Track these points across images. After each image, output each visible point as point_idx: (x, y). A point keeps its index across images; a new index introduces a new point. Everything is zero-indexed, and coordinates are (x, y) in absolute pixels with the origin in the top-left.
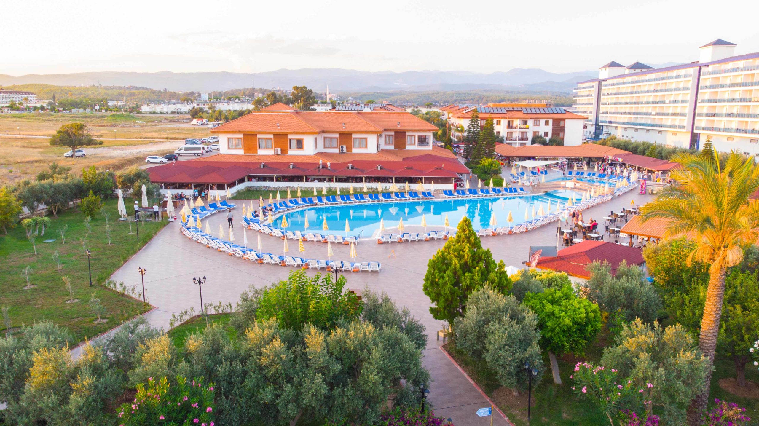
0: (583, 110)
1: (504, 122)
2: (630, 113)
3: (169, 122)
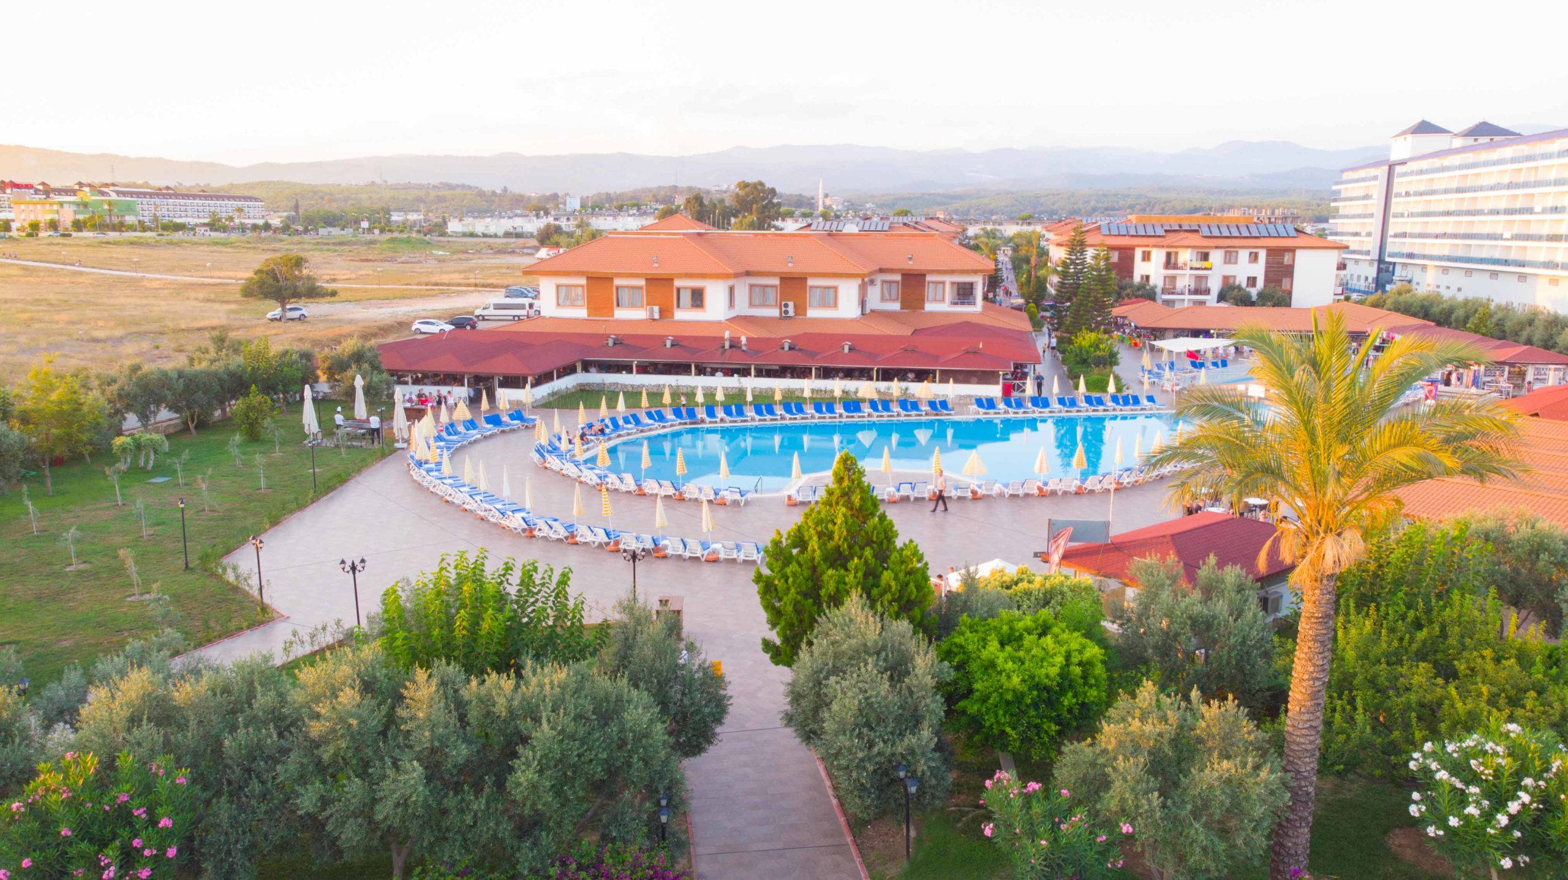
0: (1352, 230)
1: (1158, 256)
2: (1454, 236)
3: (494, 254)
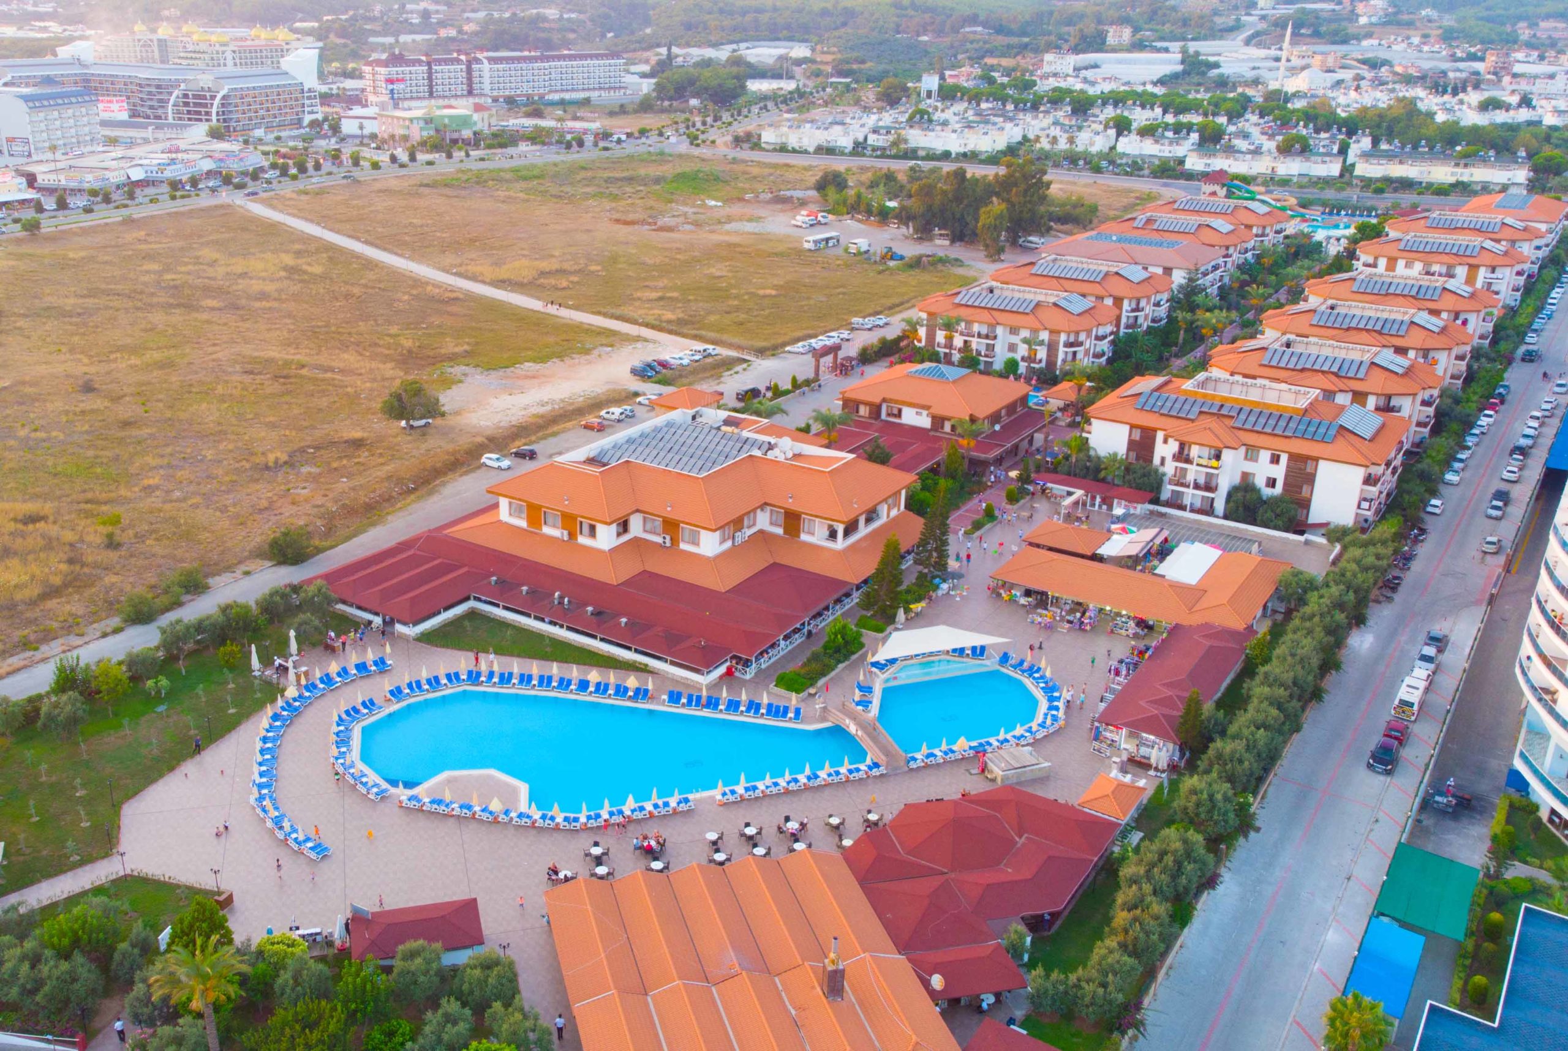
3: (769, 202)
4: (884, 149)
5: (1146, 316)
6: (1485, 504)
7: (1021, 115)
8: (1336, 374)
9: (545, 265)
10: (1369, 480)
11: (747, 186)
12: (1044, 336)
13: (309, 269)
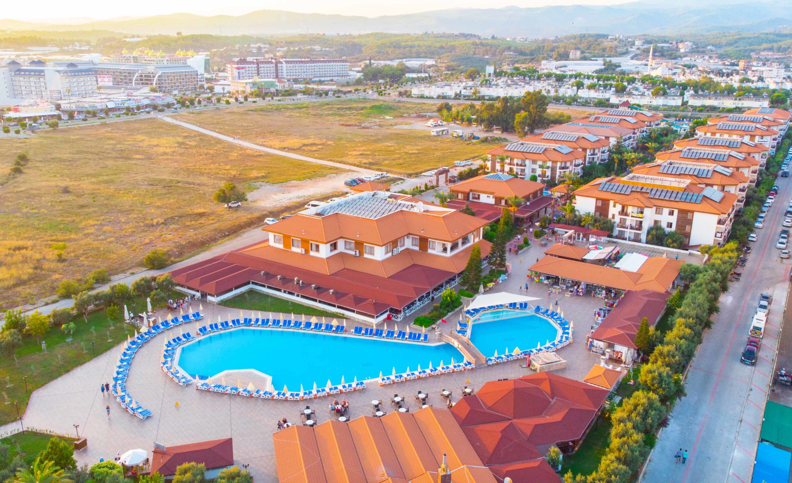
3: (415, 117)
4: (469, 96)
5: (598, 158)
6: (777, 237)
7: (532, 82)
8: (696, 176)
9: (306, 142)
10: (720, 222)
11: (405, 111)
12: (549, 164)
13: (190, 143)
